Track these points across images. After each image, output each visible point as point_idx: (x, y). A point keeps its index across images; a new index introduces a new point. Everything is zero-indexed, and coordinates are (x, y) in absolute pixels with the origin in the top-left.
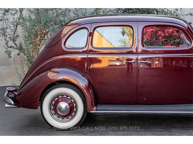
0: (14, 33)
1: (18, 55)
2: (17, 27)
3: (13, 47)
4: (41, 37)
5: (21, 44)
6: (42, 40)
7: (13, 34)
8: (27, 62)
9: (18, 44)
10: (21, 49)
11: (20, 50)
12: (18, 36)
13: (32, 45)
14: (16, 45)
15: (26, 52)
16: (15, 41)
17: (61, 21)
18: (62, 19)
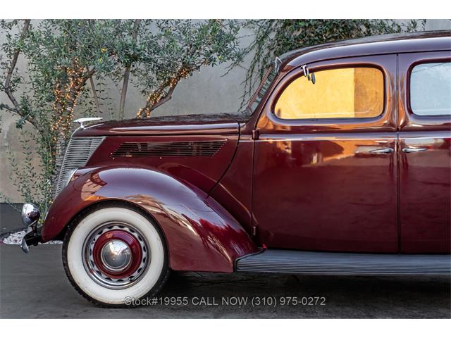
0: (10, 73)
1: (19, 126)
2: (16, 58)
3: (7, 107)
4: (76, 83)
5: (25, 101)
6: (79, 90)
7: (7, 74)
8: (39, 145)
9: (19, 100)
10: (25, 112)
11: (23, 115)
12: (18, 80)
13: (53, 103)
14: (13, 101)
15: (38, 119)
16: (12, 91)
17: (126, 47)
18: (128, 39)
